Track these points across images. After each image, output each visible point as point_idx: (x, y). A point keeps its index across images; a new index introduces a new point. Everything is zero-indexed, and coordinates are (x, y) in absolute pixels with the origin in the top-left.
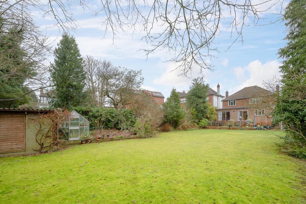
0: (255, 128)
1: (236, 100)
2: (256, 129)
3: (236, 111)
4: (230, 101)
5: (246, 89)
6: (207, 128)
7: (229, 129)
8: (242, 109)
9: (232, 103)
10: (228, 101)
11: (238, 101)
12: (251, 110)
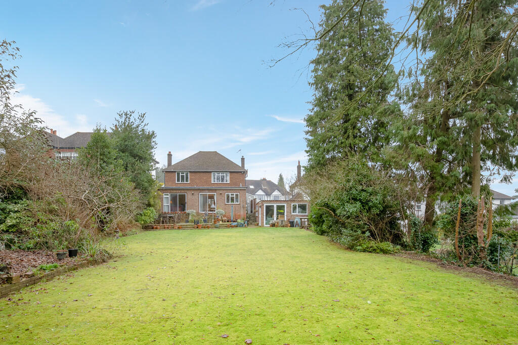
0: (235, 224)
1: (190, 172)
2: (237, 226)
3: (196, 193)
4: (178, 174)
5: (201, 154)
6: (153, 228)
7: (197, 227)
8: (207, 191)
9: (183, 177)
10: (175, 172)
11: (193, 174)
12: (221, 194)
